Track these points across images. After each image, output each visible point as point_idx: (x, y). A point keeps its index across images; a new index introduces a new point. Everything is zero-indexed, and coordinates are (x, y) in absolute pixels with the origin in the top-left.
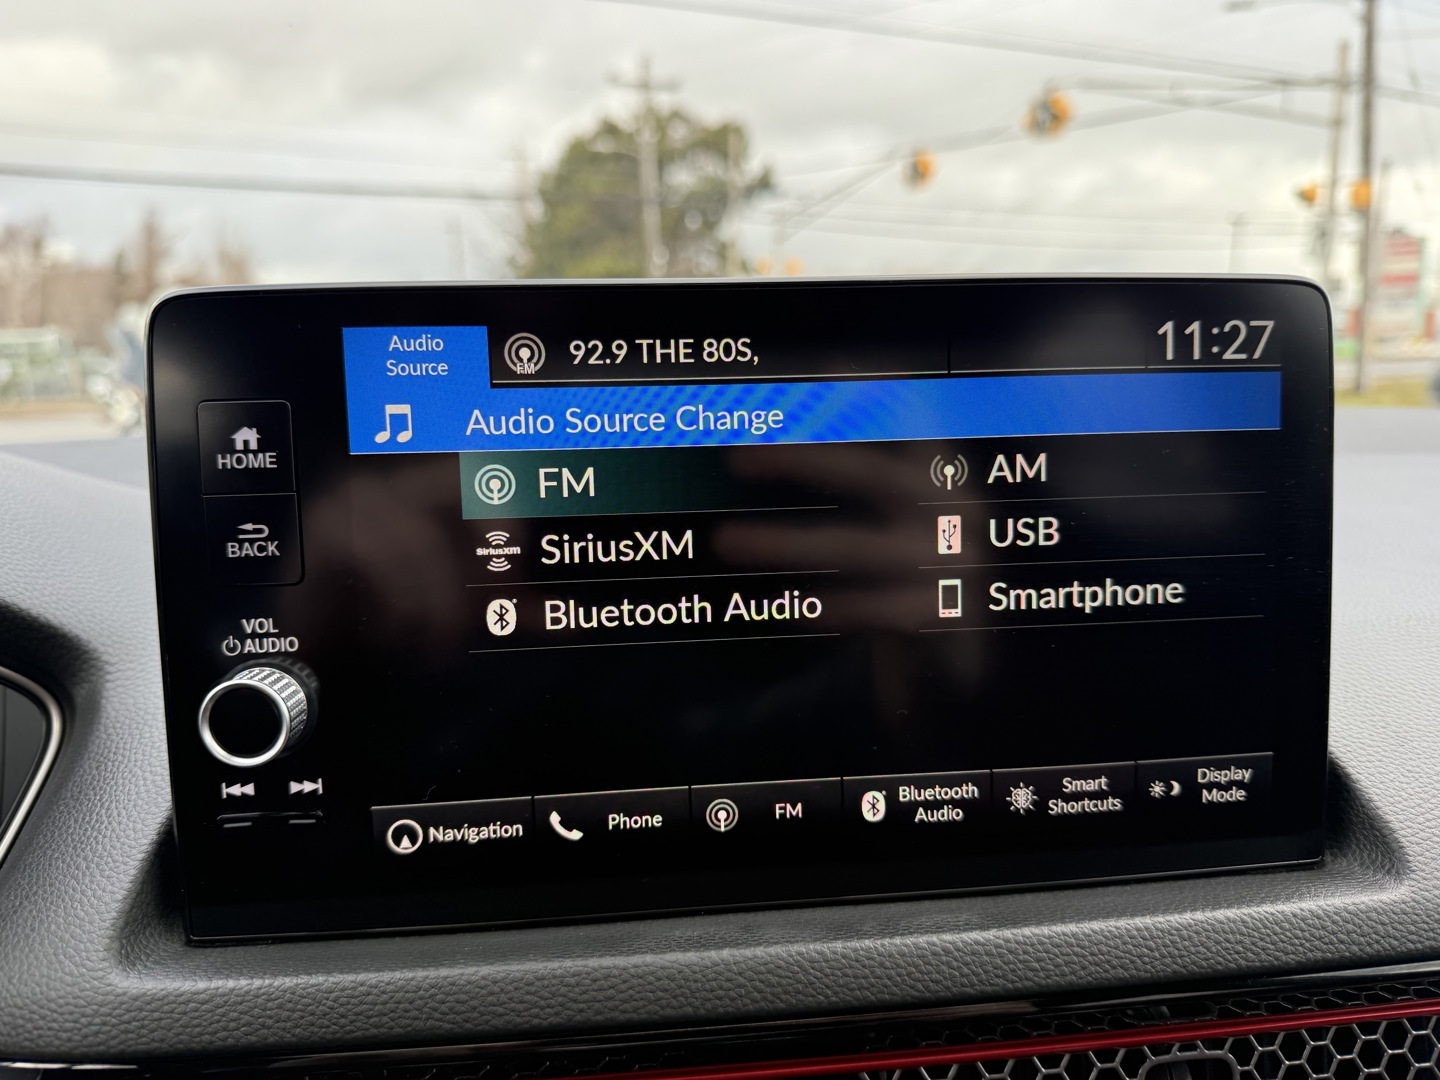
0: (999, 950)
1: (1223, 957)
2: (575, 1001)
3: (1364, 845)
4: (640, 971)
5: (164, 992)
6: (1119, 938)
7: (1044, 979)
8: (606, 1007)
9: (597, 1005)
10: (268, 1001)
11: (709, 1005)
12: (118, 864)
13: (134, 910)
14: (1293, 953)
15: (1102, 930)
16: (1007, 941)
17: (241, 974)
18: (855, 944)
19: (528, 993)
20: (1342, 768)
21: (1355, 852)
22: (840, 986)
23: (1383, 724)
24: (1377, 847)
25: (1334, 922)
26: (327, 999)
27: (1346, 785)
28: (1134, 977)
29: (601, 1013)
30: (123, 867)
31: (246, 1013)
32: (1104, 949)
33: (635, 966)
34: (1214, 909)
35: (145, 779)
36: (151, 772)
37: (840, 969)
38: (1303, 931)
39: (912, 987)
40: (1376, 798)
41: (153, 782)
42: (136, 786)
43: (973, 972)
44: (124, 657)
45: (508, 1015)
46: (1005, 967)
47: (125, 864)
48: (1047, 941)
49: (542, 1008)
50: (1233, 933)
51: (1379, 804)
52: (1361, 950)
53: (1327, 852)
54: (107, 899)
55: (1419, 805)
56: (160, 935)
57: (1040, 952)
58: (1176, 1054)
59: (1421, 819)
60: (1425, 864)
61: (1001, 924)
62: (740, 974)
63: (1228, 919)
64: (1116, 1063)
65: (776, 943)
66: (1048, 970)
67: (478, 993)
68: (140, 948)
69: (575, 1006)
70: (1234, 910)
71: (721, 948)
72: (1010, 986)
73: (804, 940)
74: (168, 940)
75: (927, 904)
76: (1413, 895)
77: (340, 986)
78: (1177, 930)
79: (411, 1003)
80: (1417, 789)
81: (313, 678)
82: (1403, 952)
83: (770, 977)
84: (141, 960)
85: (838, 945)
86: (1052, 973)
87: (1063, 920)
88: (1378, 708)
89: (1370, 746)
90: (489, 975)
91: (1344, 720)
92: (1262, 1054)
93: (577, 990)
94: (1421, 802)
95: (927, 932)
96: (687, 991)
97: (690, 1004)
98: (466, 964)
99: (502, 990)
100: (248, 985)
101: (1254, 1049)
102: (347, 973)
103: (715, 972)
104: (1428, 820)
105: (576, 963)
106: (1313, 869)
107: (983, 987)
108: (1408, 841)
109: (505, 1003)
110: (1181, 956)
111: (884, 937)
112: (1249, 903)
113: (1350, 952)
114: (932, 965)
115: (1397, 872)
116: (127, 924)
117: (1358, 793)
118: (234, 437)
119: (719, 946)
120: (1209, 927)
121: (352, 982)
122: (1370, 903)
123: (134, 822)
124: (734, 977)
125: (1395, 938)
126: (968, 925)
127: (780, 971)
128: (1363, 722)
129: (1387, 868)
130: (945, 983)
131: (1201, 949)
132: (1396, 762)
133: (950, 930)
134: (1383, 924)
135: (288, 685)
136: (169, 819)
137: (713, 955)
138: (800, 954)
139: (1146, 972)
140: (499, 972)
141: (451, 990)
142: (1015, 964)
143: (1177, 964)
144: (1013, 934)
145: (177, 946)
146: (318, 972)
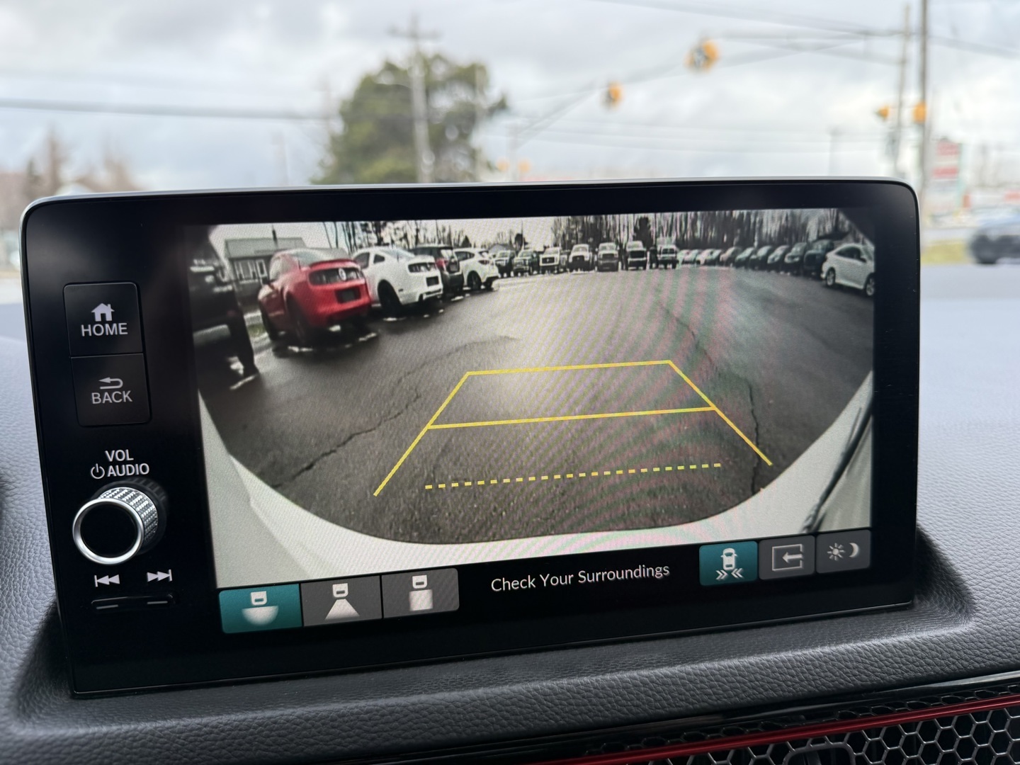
0: (683, 681)
1: (844, 679)
2: (368, 732)
3: (943, 592)
4: (417, 708)
5: (52, 739)
6: (769, 668)
7: (716, 701)
8: (391, 735)
9: (385, 734)
10: (134, 741)
11: (469, 731)
12: (16, 639)
13: (29, 674)
14: (894, 674)
15: (757, 663)
16: (688, 674)
17: (113, 721)
18: (577, 680)
19: (333, 727)
20: (926, 536)
21: (935, 597)
22: (566, 712)
23: (954, 503)
24: (952, 593)
25: (923, 650)
26: (179, 738)
27: (929, 548)
28: (781, 696)
29: (388, 740)
30: (19, 641)
31: (117, 751)
32: (759, 677)
33: (413, 704)
34: (837, 644)
35: (36, 572)
36: (41, 566)
37: (566, 700)
38: (901, 657)
39: (619, 711)
40: (950, 557)
41: (43, 574)
42: (29, 577)
43: (664, 698)
44: (20, 477)
45: (317, 744)
46: (688, 693)
47: (21, 639)
48: (718, 672)
49: (344, 738)
50: (851, 661)
51: (953, 562)
52: (942, 669)
53: (916, 597)
54: (7, 667)
55: (981, 562)
56: (50, 692)
57: (712, 681)
58: (811, 746)
59: (982, 572)
60: (986, 605)
61: (684, 661)
62: (492, 707)
63: (847, 650)
64: (767, 755)
65: (518, 682)
66: (718, 694)
67: (294, 729)
68: (34, 704)
69: (368, 736)
70: (851, 644)
71: (477, 688)
72: (691, 706)
73: (539, 679)
74: (56, 695)
75: (629, 646)
76: (977, 628)
77: (189, 728)
78: (811, 660)
79: (243, 738)
80: (980, 550)
81: (163, 493)
82: (971, 670)
83: (514, 707)
84: (35, 712)
85: (565, 682)
86: (722, 696)
87: (728, 657)
88: (950, 491)
89: (945, 519)
90: (303, 715)
91: (926, 501)
92: (871, 743)
93: (369, 723)
94: (982, 559)
95: (629, 669)
96: (452, 721)
97: (455, 731)
98: (285, 707)
99: (313, 726)
100: (118, 729)
101: (866, 740)
102: (194, 717)
103: (473, 706)
104: (987, 573)
105: (368, 703)
106: (906, 610)
107: (671, 708)
108: (974, 589)
109: (315, 736)
110: (814, 680)
111: (598, 675)
112: (862, 638)
113: (934, 672)
114: (633, 694)
115: (967, 612)
116: (23, 685)
117: (938, 554)
118: (93, 311)
119: (475, 687)
120: (834, 658)
121: (198, 724)
122: (948, 635)
123: (28, 606)
124: (488, 709)
125: (966, 660)
126: (659, 662)
127: (521, 703)
128: (939, 502)
129: (959, 608)
130: (643, 706)
131: (829, 674)
132: (964, 531)
133: (646, 667)
134: (957, 650)
135: (142, 501)
136: (55, 603)
137: (470, 693)
138: (536, 690)
139: (789, 692)
140: (310, 712)
141: (274, 727)
142: (694, 690)
143: (811, 685)
144: (693, 669)
145: (64, 700)
146: (172, 718)
